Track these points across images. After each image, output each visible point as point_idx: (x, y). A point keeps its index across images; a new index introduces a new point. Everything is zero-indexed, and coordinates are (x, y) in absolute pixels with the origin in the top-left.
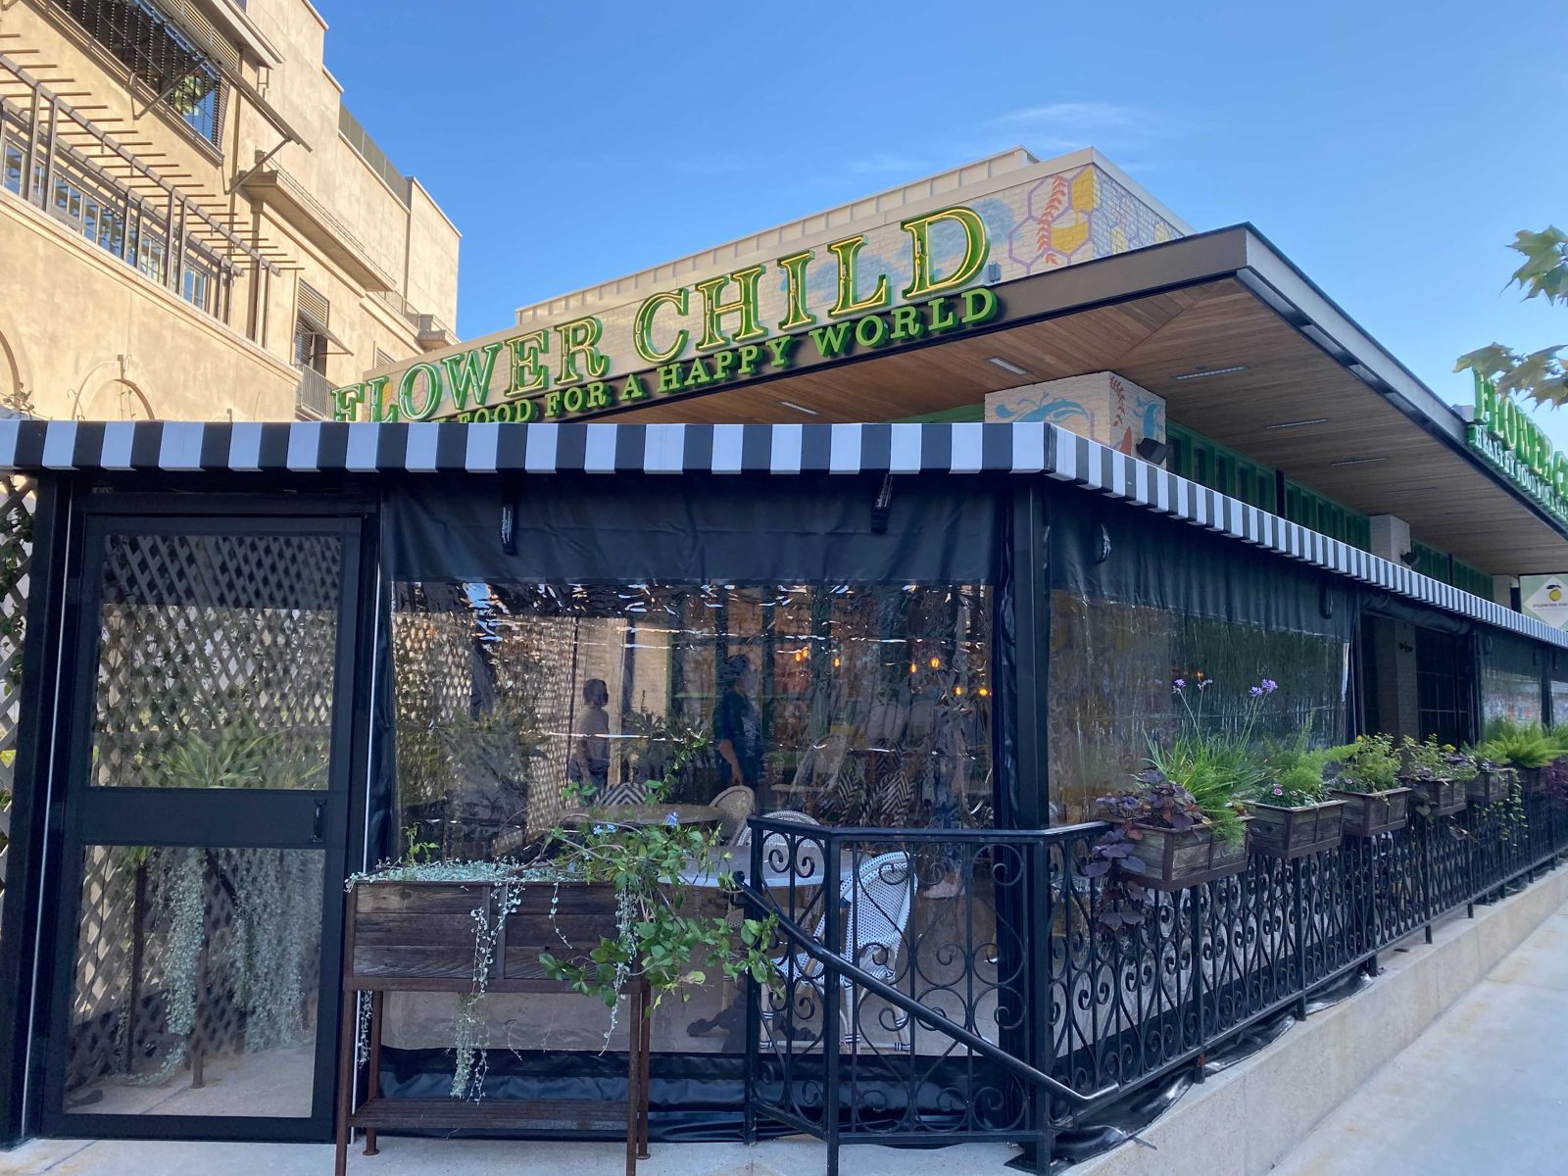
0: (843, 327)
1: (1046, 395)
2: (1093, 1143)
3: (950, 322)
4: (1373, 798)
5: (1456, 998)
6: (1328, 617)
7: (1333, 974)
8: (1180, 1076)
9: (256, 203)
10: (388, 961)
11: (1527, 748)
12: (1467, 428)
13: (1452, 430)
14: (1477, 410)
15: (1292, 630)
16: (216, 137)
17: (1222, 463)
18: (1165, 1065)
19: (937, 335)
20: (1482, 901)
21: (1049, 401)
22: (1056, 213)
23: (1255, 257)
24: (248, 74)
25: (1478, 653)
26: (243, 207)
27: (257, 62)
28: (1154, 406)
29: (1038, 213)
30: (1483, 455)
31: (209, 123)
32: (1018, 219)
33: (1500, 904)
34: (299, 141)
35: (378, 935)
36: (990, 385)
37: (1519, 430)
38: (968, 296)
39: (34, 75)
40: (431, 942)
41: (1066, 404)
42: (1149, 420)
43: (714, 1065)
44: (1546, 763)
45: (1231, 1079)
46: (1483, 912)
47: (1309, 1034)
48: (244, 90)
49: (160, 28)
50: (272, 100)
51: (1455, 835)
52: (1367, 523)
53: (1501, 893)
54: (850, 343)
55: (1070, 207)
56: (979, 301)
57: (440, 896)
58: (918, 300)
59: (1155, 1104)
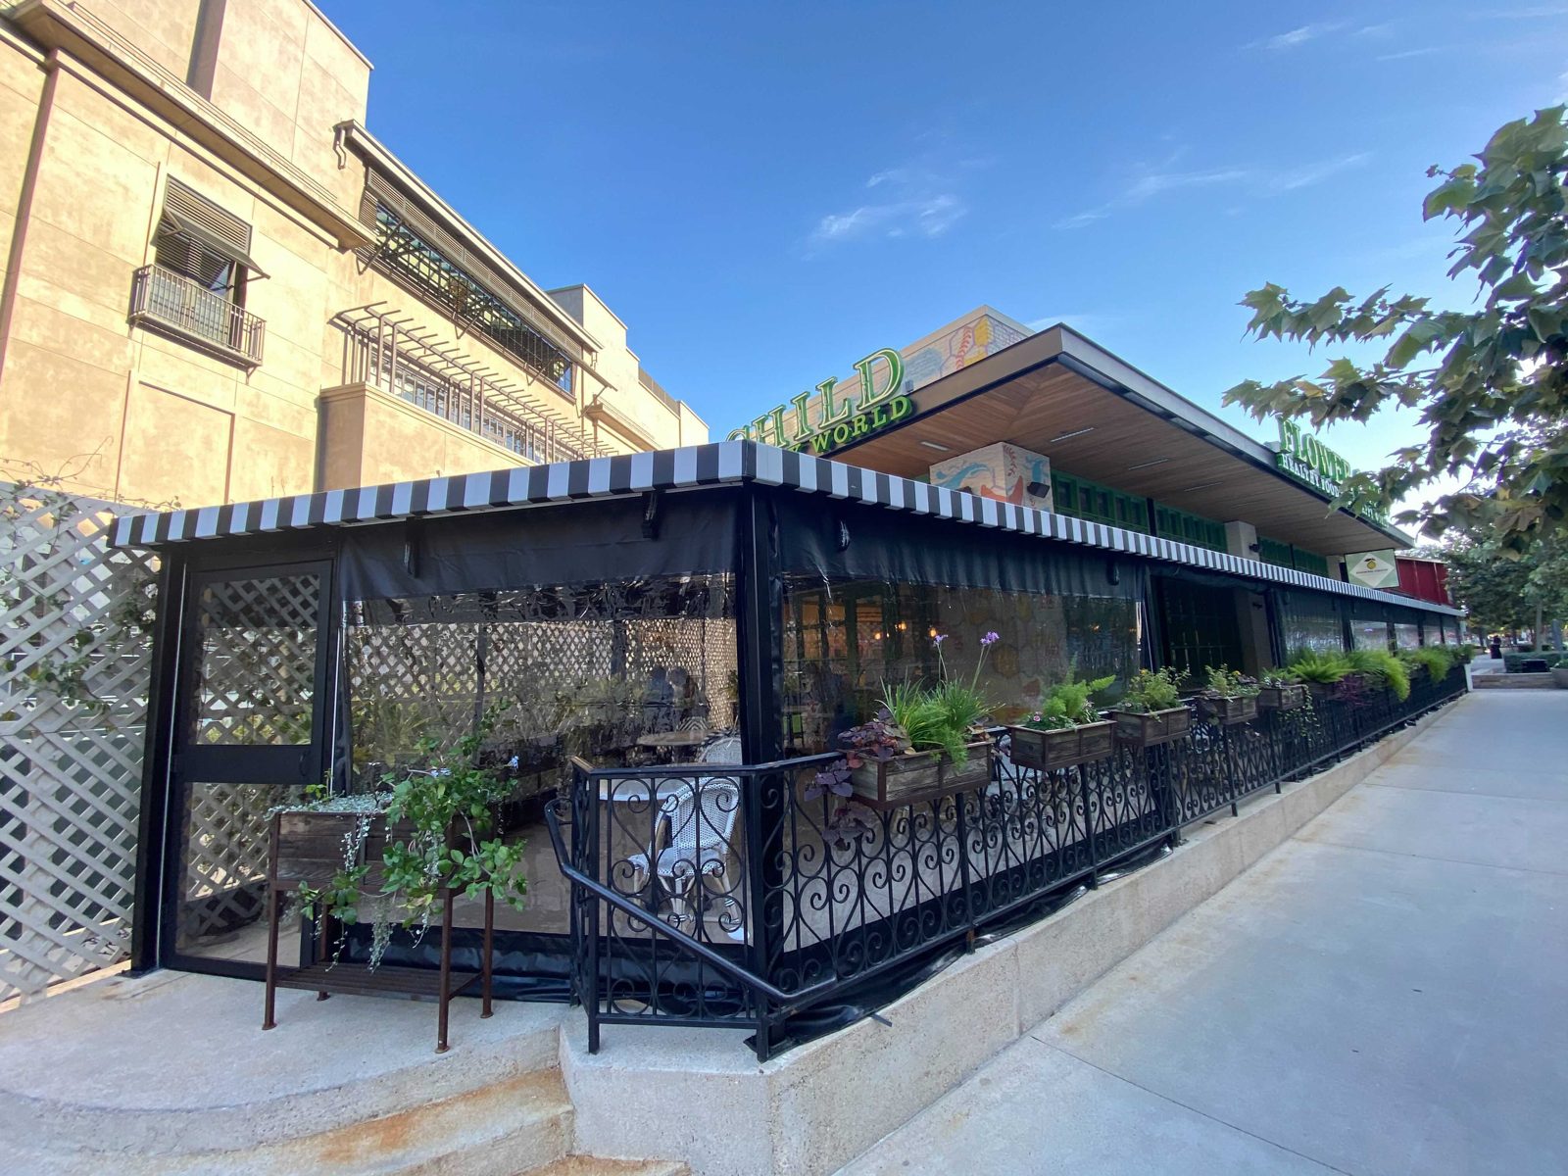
0: (827, 434)
1: (965, 462)
2: (830, 1020)
3: (884, 421)
4: (1148, 717)
5: (1262, 855)
6: (1116, 583)
7: (1139, 845)
8: (951, 948)
9: (594, 420)
10: (296, 869)
11: (1321, 669)
12: (1276, 457)
13: (1264, 460)
14: (1283, 444)
15: (1091, 596)
16: (572, 390)
17: (1104, 496)
18: (924, 945)
19: (879, 430)
20: (1293, 779)
21: (967, 465)
22: (966, 349)
23: (1069, 346)
24: (587, 358)
25: (1277, 604)
26: (588, 423)
27: (591, 350)
28: (1040, 462)
29: (955, 352)
30: (1291, 474)
31: (568, 383)
32: (944, 358)
33: (1308, 781)
34: (611, 387)
35: (292, 850)
36: (932, 461)
37: (1320, 456)
38: (893, 404)
39: (471, 368)
40: (322, 857)
41: (979, 466)
42: (1036, 470)
43: (554, 941)
44: (1337, 679)
45: (1000, 949)
46: (1291, 789)
47: (1095, 902)
48: (585, 368)
49: (539, 340)
50: (599, 370)
51: (1249, 737)
52: (1223, 528)
53: (1310, 772)
54: (832, 444)
55: (974, 344)
56: (900, 404)
57: (327, 823)
58: (867, 411)
59: (914, 977)
